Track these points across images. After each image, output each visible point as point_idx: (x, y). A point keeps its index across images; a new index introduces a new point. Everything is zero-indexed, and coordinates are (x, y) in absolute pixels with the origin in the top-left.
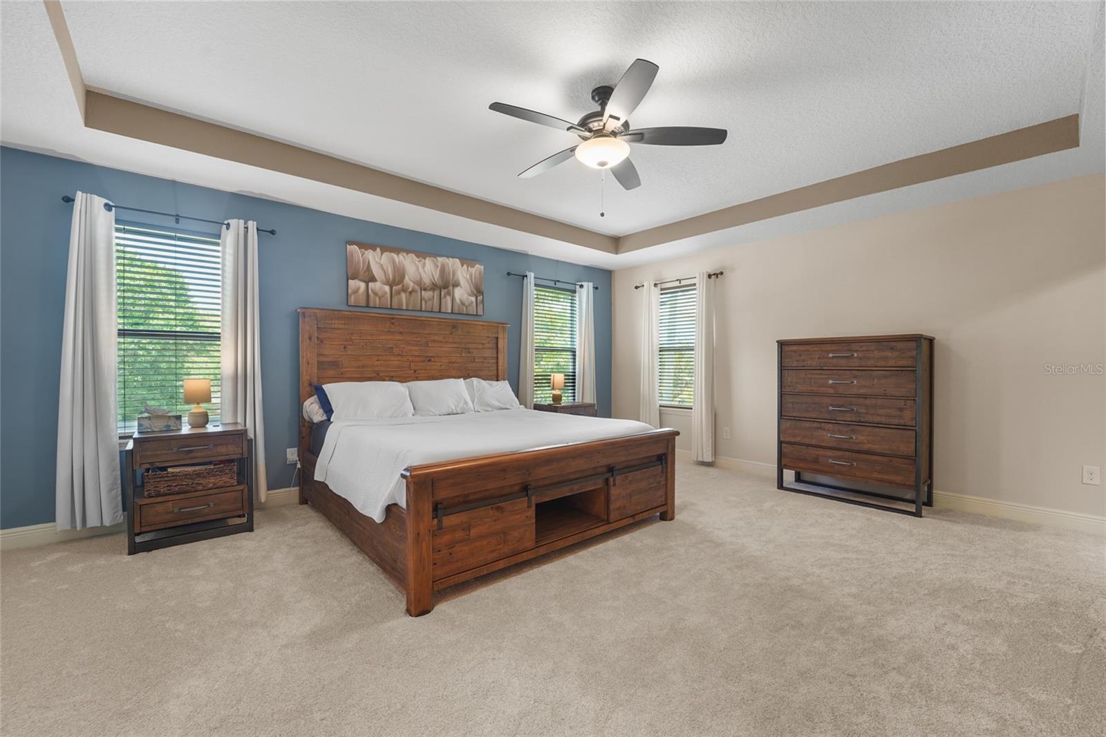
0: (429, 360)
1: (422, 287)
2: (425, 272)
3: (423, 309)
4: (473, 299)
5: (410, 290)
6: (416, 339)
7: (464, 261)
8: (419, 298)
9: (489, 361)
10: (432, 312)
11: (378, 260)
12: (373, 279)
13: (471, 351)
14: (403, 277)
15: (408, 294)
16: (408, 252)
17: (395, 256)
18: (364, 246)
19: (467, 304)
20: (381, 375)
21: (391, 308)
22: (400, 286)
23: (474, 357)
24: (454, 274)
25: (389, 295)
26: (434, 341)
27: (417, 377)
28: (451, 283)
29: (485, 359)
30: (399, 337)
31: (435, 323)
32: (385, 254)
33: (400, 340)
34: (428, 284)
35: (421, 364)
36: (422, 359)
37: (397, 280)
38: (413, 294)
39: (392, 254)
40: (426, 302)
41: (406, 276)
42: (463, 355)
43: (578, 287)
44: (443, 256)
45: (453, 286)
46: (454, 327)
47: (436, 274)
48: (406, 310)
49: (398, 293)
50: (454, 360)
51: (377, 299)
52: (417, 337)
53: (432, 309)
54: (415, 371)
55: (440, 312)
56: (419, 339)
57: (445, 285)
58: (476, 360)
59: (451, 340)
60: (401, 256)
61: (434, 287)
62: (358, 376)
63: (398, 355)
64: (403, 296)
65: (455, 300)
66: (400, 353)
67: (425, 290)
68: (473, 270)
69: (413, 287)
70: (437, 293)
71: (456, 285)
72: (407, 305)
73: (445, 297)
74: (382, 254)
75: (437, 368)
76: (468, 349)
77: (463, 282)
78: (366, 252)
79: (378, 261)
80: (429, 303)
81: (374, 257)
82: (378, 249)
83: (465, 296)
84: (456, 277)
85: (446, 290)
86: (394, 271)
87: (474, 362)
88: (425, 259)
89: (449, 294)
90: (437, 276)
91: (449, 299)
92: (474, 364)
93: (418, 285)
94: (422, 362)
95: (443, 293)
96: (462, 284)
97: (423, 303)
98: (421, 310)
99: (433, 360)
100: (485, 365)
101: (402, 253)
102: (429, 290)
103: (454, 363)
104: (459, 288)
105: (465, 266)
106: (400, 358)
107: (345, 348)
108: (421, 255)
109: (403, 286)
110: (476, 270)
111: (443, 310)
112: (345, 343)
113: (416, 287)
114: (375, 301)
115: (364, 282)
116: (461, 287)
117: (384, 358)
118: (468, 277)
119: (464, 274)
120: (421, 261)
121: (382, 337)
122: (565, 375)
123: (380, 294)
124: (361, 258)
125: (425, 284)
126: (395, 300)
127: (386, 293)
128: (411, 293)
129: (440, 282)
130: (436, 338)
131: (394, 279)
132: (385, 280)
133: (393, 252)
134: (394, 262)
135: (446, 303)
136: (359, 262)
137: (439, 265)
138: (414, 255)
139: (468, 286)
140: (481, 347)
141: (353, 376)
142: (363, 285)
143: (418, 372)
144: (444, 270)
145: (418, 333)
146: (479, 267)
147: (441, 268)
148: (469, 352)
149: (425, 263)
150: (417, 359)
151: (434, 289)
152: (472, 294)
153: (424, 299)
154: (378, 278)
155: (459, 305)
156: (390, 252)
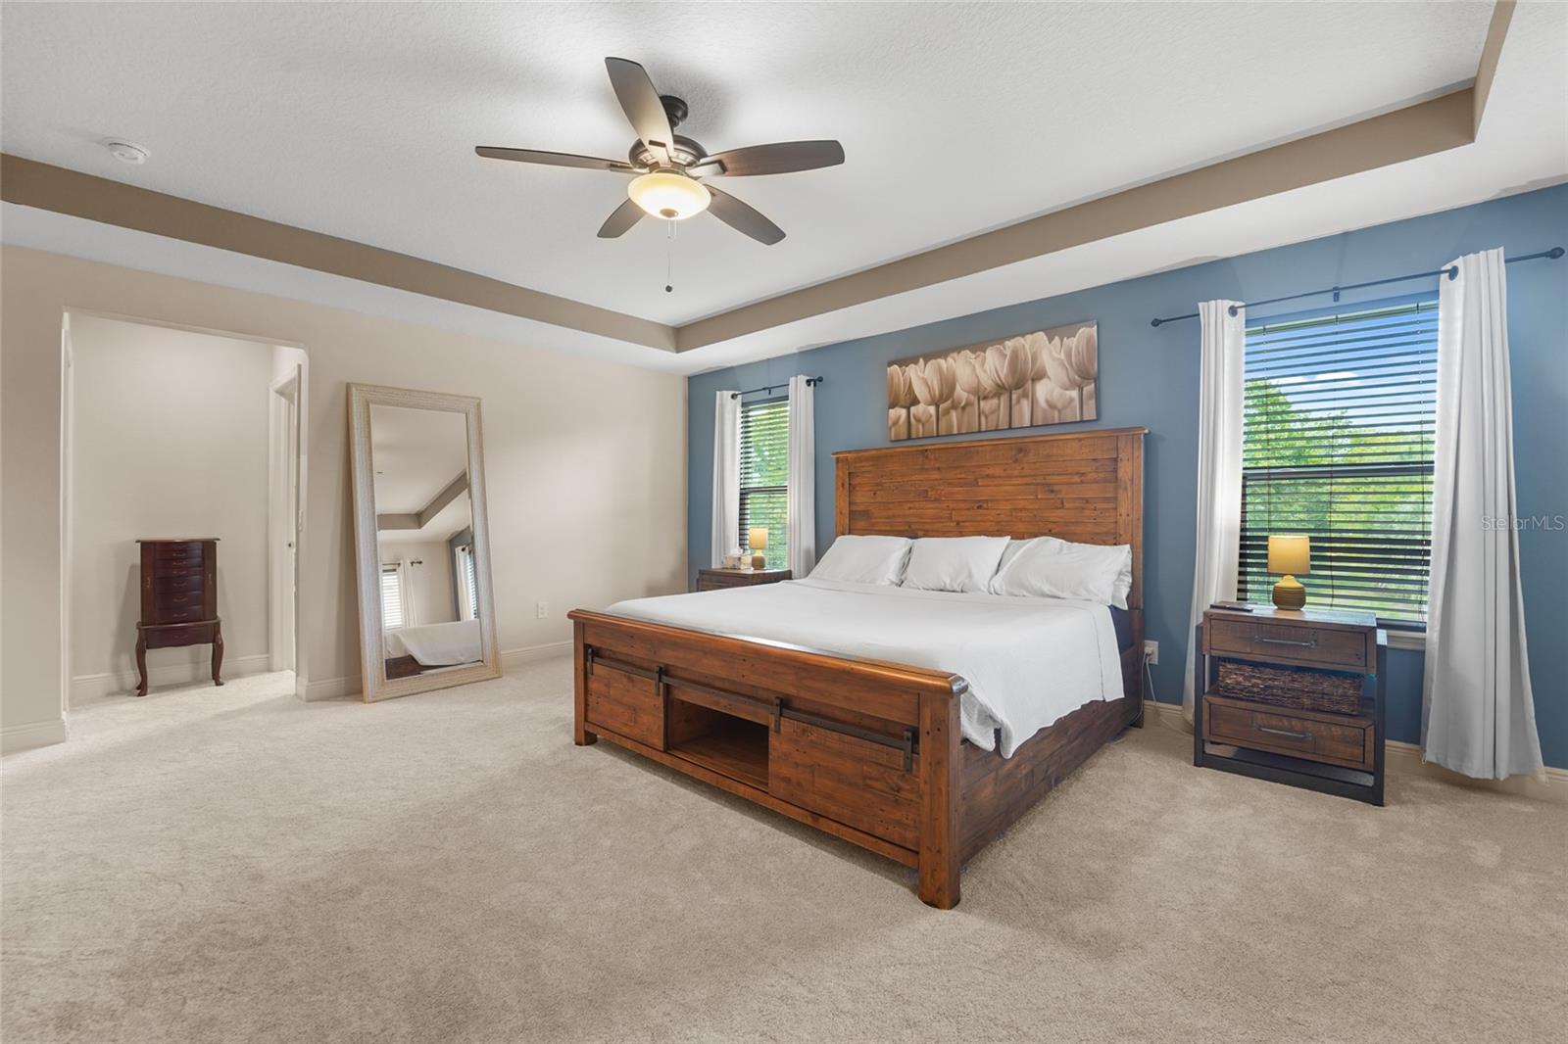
0: (979, 507)
1: (980, 394)
2: (985, 371)
3: (983, 428)
4: (1074, 394)
5: (963, 404)
6: (959, 476)
7: (1051, 332)
8: (977, 414)
9: (1099, 506)
10: (997, 430)
11: (921, 375)
12: (915, 402)
13: (1056, 488)
14: (952, 388)
15: (960, 410)
16: (958, 349)
17: (941, 361)
18: (903, 362)
19: (1060, 405)
20: (914, 527)
21: (938, 436)
22: (949, 402)
23: (1062, 499)
24: (1034, 359)
25: (934, 419)
26: (988, 476)
27: (961, 532)
28: (1030, 375)
29: (1087, 502)
30: (935, 475)
31: (988, 448)
32: (929, 364)
33: (936, 480)
34: (989, 389)
35: (967, 512)
36: (968, 506)
37: (944, 396)
38: (968, 409)
39: (939, 360)
40: (986, 417)
41: (958, 385)
42: (1039, 497)
43: (1444, 277)
44: (1014, 337)
45: (1033, 380)
46: (1020, 450)
47: (1003, 367)
48: (959, 434)
49: (947, 412)
50: (1020, 507)
51: (921, 427)
52: (961, 474)
53: (997, 425)
54: (958, 523)
55: (1010, 428)
56: (963, 476)
57: (1020, 380)
58: (1067, 505)
59: (1016, 472)
60: (950, 360)
61: (1001, 389)
62: (888, 528)
63: (936, 500)
64: (954, 414)
65: (1037, 401)
66: (938, 497)
67: (985, 398)
68: (1072, 342)
69: (967, 399)
70: (1004, 398)
71: (1040, 376)
72: (959, 428)
73: (1018, 402)
74: (925, 365)
75: (992, 519)
76: (1049, 485)
77: (1051, 368)
78: (907, 369)
79: (921, 377)
80: (993, 418)
81: (916, 371)
82: (921, 360)
83: (1058, 391)
84: (1038, 364)
85: (1020, 391)
86: (942, 385)
87: (1063, 508)
88: (984, 352)
89: (1025, 395)
90: (1004, 372)
91: (1025, 405)
92: (1059, 513)
93: (974, 394)
94: (968, 509)
95: (1014, 397)
96: (1050, 371)
97: (983, 419)
98: (980, 432)
99: (985, 506)
100: (1087, 513)
101: (952, 355)
102: (992, 397)
103: (1021, 510)
104: (1044, 381)
105: (1057, 339)
106: (936, 505)
107: (875, 494)
108: (978, 347)
109: (953, 402)
110: (1078, 342)
111: (1015, 424)
112: (875, 488)
113: (972, 397)
114: (918, 430)
115: (904, 407)
116: (1049, 378)
117: (917, 505)
118: (1063, 356)
119: (1051, 354)
120: (978, 356)
121: (914, 478)
122: (1312, 539)
123: (924, 419)
124: (902, 379)
125: (986, 389)
126: (943, 424)
127: (931, 416)
128: (964, 408)
129: (1010, 381)
130: (990, 471)
131: (941, 395)
132: (929, 398)
133: (940, 357)
134: (940, 370)
135: (1021, 410)
136: (899, 385)
137: (1008, 352)
138: (968, 352)
139: (1064, 372)
140: (1077, 479)
141: (883, 528)
142: (903, 412)
143: (962, 524)
144: (1017, 357)
145: (963, 467)
146: (1087, 332)
147: (1011, 357)
148: (1052, 491)
149: (985, 357)
150: (962, 505)
151: (1001, 394)
152: (1073, 385)
153: (983, 412)
154: (921, 400)
155: (1044, 410)
156: (936, 358)
